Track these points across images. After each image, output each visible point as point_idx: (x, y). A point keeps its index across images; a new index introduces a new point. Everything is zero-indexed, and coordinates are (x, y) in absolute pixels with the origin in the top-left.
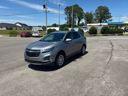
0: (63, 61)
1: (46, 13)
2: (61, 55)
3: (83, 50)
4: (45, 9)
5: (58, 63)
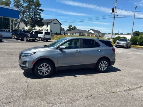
0: (50, 71)
1: (114, 17)
2: (45, 64)
3: (101, 65)
4: (113, 13)
5: (39, 71)
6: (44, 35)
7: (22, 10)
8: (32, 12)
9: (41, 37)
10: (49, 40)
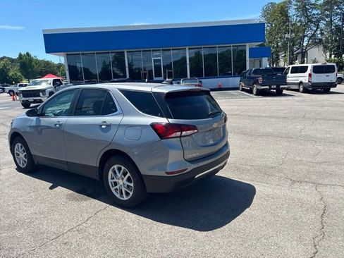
6: (310, 75)
7: (314, 14)
8: (337, 14)
9: (304, 81)
10: (332, 90)
